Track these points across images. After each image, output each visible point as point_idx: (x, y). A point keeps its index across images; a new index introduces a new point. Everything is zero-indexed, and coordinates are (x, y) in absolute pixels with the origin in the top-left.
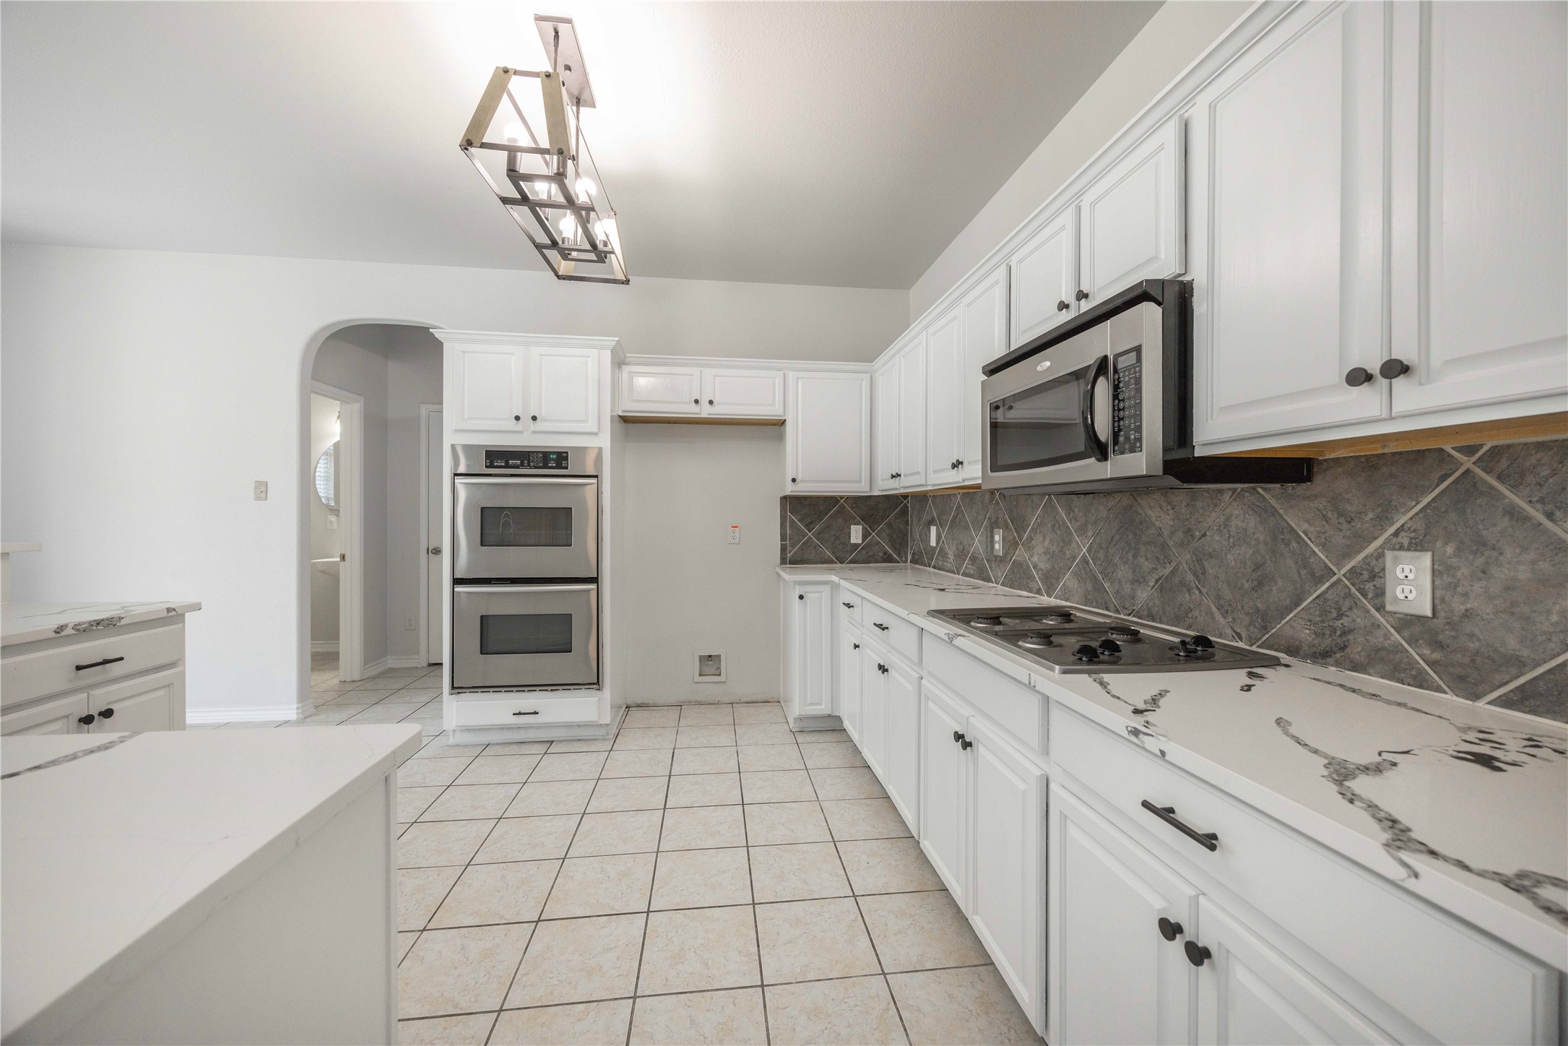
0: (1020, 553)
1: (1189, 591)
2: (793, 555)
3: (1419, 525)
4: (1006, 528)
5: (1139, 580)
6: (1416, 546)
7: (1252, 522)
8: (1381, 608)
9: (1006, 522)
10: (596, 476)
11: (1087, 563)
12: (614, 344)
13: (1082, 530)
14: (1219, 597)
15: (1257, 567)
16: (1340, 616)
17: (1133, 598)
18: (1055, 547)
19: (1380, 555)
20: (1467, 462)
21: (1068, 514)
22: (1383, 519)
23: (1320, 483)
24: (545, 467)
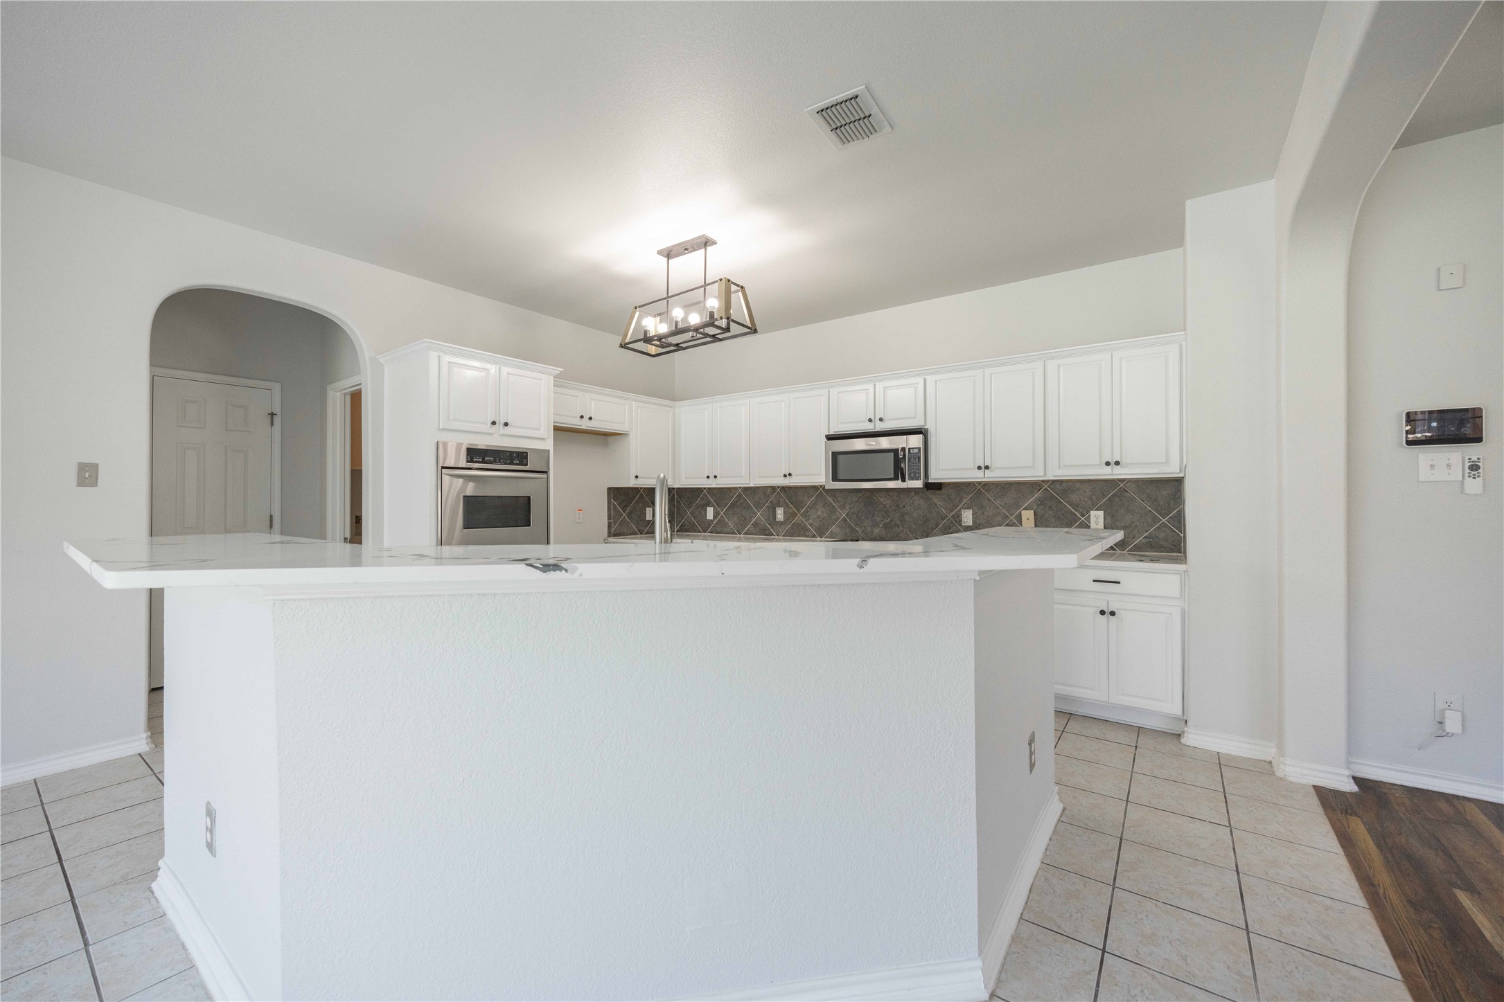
0: (799, 518)
1: (898, 527)
2: (615, 530)
3: (969, 502)
4: (786, 506)
5: (875, 525)
6: (969, 508)
7: (922, 502)
8: (961, 525)
9: (786, 503)
10: (547, 472)
11: (846, 521)
12: (558, 372)
13: (843, 507)
14: (910, 528)
15: (924, 517)
16: (950, 529)
17: (872, 532)
18: (825, 514)
19: (960, 511)
20: (979, 487)
21: (833, 500)
22: (961, 500)
23: (944, 491)
24: (512, 464)
